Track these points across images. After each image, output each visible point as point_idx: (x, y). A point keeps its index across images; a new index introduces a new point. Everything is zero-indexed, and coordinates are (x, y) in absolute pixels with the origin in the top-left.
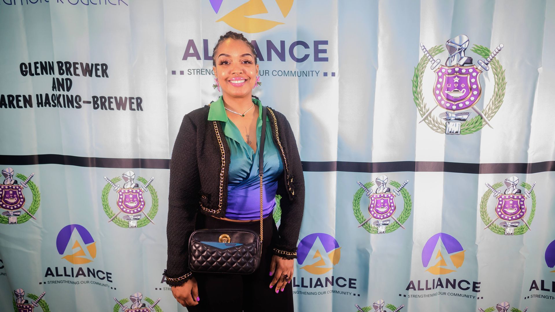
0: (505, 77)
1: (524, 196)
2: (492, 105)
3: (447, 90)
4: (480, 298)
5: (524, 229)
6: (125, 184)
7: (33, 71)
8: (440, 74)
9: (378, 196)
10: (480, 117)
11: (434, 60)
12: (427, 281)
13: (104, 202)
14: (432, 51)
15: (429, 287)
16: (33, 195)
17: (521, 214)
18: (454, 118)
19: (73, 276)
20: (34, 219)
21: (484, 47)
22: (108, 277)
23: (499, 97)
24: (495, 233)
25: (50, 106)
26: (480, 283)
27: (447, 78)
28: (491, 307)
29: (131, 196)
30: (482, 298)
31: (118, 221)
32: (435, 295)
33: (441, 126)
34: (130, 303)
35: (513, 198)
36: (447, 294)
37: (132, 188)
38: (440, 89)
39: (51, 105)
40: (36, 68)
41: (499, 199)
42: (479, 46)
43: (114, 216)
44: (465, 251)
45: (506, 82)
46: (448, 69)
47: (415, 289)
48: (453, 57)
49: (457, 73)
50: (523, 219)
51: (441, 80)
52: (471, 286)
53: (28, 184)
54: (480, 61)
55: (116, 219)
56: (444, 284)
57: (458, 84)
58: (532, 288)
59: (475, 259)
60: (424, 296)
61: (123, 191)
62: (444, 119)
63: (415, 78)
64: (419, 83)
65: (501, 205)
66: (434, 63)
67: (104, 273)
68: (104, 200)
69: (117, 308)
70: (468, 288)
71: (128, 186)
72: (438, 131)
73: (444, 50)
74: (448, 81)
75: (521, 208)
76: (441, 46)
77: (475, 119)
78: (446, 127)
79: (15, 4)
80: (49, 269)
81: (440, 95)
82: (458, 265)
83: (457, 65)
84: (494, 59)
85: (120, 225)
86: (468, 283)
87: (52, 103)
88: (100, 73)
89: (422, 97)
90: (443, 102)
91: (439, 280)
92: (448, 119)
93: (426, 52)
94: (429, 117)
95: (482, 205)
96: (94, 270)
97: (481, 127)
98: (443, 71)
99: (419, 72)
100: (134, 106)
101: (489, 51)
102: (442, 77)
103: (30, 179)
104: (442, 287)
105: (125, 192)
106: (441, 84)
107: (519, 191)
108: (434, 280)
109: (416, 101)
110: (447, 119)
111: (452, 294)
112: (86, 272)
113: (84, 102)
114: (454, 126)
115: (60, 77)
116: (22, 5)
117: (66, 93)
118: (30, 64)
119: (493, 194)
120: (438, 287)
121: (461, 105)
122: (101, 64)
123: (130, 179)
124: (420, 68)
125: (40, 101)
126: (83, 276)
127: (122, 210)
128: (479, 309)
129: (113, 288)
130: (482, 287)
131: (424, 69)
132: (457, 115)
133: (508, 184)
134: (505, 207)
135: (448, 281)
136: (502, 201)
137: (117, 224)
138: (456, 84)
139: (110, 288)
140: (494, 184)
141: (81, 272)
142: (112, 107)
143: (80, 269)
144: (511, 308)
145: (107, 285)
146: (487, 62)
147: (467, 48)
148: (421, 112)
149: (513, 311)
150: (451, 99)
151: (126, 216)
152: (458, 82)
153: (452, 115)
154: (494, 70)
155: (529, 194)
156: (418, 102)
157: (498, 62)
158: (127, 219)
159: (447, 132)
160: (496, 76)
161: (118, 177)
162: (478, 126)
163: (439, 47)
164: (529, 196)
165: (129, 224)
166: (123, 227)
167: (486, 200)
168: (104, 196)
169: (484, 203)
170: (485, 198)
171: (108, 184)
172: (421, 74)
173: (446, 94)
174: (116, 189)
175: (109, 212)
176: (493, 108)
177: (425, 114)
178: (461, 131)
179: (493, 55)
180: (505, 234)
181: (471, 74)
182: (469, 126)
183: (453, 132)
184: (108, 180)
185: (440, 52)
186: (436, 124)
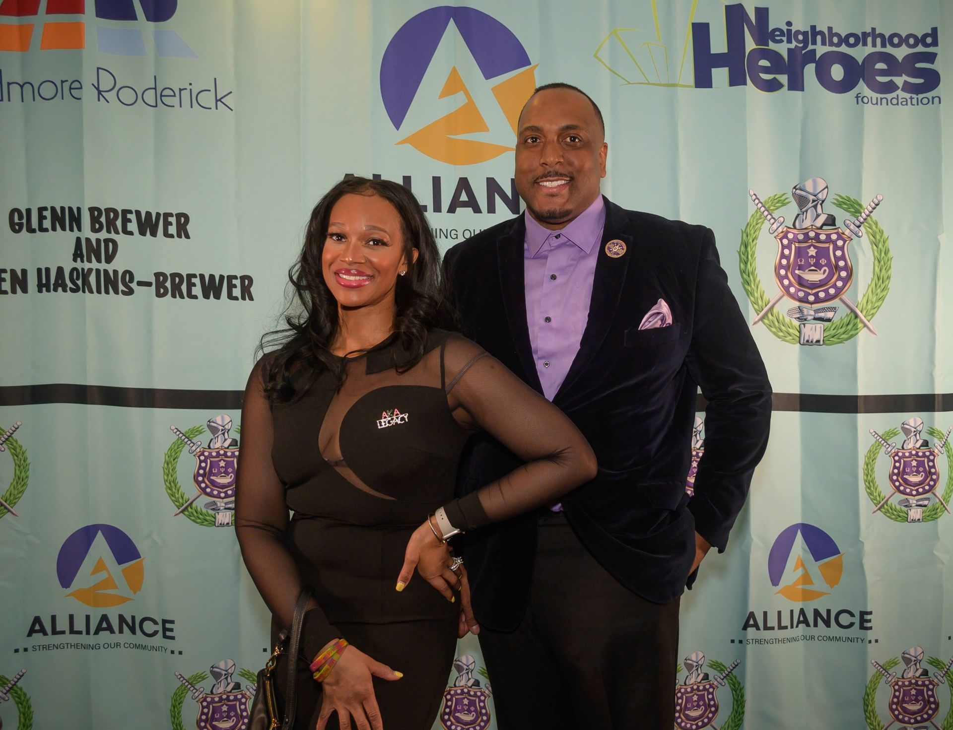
0: (888, 249)
1: (934, 452)
2: (873, 295)
3: (799, 270)
4: (873, 641)
5: (939, 510)
6: (212, 440)
7: (35, 224)
8: (785, 242)
10: (853, 316)
11: (774, 218)
12: (779, 613)
13: (168, 475)
14: (770, 203)
15: (783, 625)
16: (16, 465)
17: (932, 483)
18: (812, 317)
19: (88, 633)
20: (14, 516)
21: (852, 199)
22: (165, 630)
23: (881, 280)
24: (892, 519)
25: (65, 290)
26: (871, 613)
27: (797, 249)
28: (893, 659)
29: (222, 464)
30: (877, 641)
31: (195, 514)
32: (795, 639)
33: (791, 331)
34: (211, 680)
35: (917, 455)
36: (816, 638)
37: (226, 448)
38: (787, 268)
39: (68, 289)
40: (41, 218)
41: (894, 457)
42: (844, 196)
43: (186, 502)
44: (843, 554)
45: (892, 257)
46: (798, 234)
47: (758, 629)
48: (805, 213)
49: (813, 241)
50: (934, 491)
51: (786, 252)
52: (856, 620)
53: (7, 444)
54: (848, 222)
55: (191, 508)
56: (811, 620)
57: (815, 259)
59: (861, 566)
60: (774, 641)
61: (206, 454)
63: (743, 248)
64: (750, 256)
65: (898, 468)
66: (773, 223)
67: (155, 623)
68: (169, 471)
69: (182, 694)
70: (852, 625)
71: (218, 445)
72: (786, 339)
73: (789, 202)
74: (800, 253)
75: (930, 472)
76: (785, 194)
77: (846, 319)
78: (800, 332)
79: (9, 100)
80: (37, 620)
81: (786, 277)
82: (833, 581)
83: (812, 227)
84: (869, 218)
85: (199, 521)
86: (852, 615)
87: (70, 285)
88: (172, 230)
89: (757, 281)
90: (792, 290)
91: (802, 612)
92: (803, 319)
93: (760, 205)
94: (770, 315)
95: (867, 469)
96: (133, 619)
97: (856, 332)
98: (790, 236)
99: (748, 239)
100: (237, 292)
101: (860, 206)
102: (788, 247)
103: (12, 434)
104: (808, 625)
105: (210, 456)
106: (788, 258)
107: (926, 444)
108: (792, 612)
109: (746, 286)
110: (801, 319)
111: (825, 638)
112: (115, 624)
113: (140, 283)
114: (814, 331)
115: (93, 237)
116: (23, 101)
117: (103, 266)
118: (29, 211)
119: (883, 449)
120: (801, 625)
121: (822, 295)
122: (177, 215)
123: (222, 430)
124: (750, 231)
125: (44, 282)
126: (108, 632)
127: (204, 490)
128: (873, 661)
129: (176, 653)
130: (875, 621)
131: (758, 232)
132: (816, 311)
133: (907, 432)
134: (904, 472)
135: (817, 613)
136: (899, 461)
137: (193, 518)
138: (812, 259)
139: (169, 651)
140: (885, 431)
141: (104, 624)
142: (193, 293)
143: (104, 618)
144: (926, 658)
145: (160, 648)
146: (858, 223)
147: (825, 199)
148: (756, 306)
149: (931, 663)
150: (805, 284)
151: (211, 503)
152: (815, 255)
153: (808, 312)
154: (871, 237)
155: (942, 447)
156: (749, 288)
157: (876, 224)
158: (213, 509)
159: (802, 342)
160: (875, 247)
161: (199, 426)
162: (851, 330)
163: (781, 197)
164: (942, 452)
165: (215, 518)
166: (204, 525)
167: (873, 461)
168: (168, 464)
169: (869, 466)
170: (870, 457)
171: (178, 440)
172: (753, 241)
173: (797, 276)
174: (194, 449)
175: (177, 496)
176: (874, 300)
177: (763, 310)
178: (825, 338)
179: (867, 213)
180: (909, 521)
181: (834, 243)
182: (838, 330)
183: (812, 342)
184: (178, 433)
185: (784, 205)
186: (783, 328)
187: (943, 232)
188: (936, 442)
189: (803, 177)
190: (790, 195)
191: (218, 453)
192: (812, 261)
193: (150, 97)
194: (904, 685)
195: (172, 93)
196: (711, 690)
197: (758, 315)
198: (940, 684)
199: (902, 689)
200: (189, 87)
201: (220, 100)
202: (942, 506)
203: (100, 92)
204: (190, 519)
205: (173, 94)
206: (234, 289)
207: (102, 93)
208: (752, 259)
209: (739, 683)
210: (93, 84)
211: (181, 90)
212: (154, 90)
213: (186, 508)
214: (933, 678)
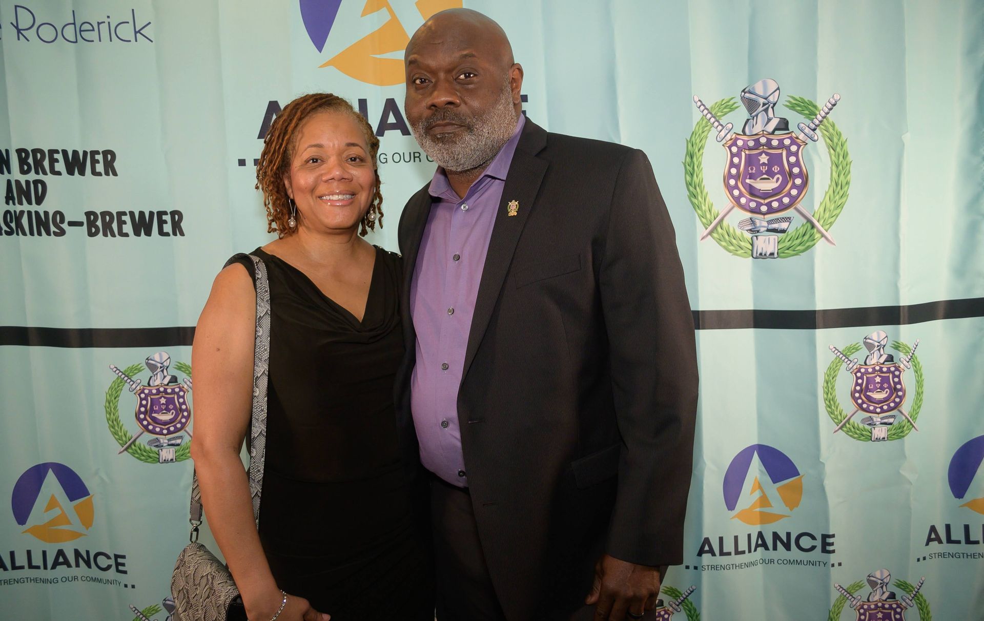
0: (847, 152)
1: (899, 367)
2: (830, 202)
3: (750, 178)
4: (836, 565)
5: (905, 428)
6: (151, 377)
8: (734, 149)
10: (809, 225)
11: (722, 125)
12: (736, 538)
13: (110, 414)
14: (717, 109)
15: (740, 549)
17: (897, 400)
18: (766, 229)
19: (45, 568)
21: (806, 100)
22: (118, 564)
23: (839, 187)
24: (854, 438)
26: (833, 536)
27: (747, 156)
28: (858, 581)
29: (163, 401)
30: (840, 564)
32: (753, 564)
33: (742, 244)
35: (881, 370)
36: (776, 562)
37: (165, 385)
38: (737, 177)
39: (3, 232)
41: (856, 374)
42: (797, 98)
43: (129, 440)
44: (803, 476)
45: (851, 160)
46: (748, 140)
47: (714, 554)
48: (755, 118)
49: (765, 147)
50: (900, 409)
51: (736, 160)
52: (818, 543)
54: (802, 125)
55: (135, 446)
56: (770, 543)
57: (766, 167)
58: (930, 540)
59: (822, 489)
60: (731, 566)
61: (146, 391)
62: (747, 230)
63: (688, 159)
64: (696, 167)
65: (861, 385)
66: (721, 131)
67: (108, 557)
68: (111, 410)
70: (813, 548)
71: (158, 382)
72: (738, 252)
73: (738, 107)
74: (750, 160)
75: (895, 389)
76: (732, 98)
77: (802, 228)
78: (752, 245)
81: (736, 187)
82: (792, 503)
83: (763, 133)
84: (825, 120)
85: (143, 458)
86: (813, 538)
87: (5, 229)
88: (100, 168)
89: (704, 193)
90: (743, 200)
91: (760, 535)
92: (755, 231)
93: (706, 112)
94: (719, 229)
95: (827, 387)
96: (88, 552)
97: (812, 243)
98: (740, 143)
99: (694, 148)
100: (168, 228)
101: (815, 107)
102: (738, 155)
104: (767, 548)
105: (150, 393)
106: (737, 167)
107: (890, 358)
108: (749, 536)
109: (693, 200)
110: (753, 231)
111: (785, 562)
112: (71, 558)
113: (71, 224)
114: (767, 243)
115: (23, 179)
117: (34, 208)
119: (844, 365)
120: (759, 549)
121: (775, 205)
122: (103, 152)
123: (161, 367)
124: (696, 140)
126: (65, 566)
127: (146, 427)
128: (837, 585)
129: (129, 586)
130: (838, 543)
131: (704, 141)
132: (769, 222)
133: (870, 347)
134: (867, 389)
135: (776, 536)
136: (861, 378)
137: (137, 455)
138: (764, 167)
139: (122, 585)
140: (845, 347)
141: (61, 559)
142: (124, 231)
143: (61, 553)
144: (893, 581)
145: (115, 581)
146: (813, 126)
147: (777, 101)
148: (704, 220)
149: (898, 586)
150: (758, 194)
151: (154, 440)
152: (767, 163)
153: (760, 223)
154: (828, 140)
155: (908, 362)
156: (696, 201)
157: (833, 126)
158: (157, 446)
159: (755, 256)
160: (832, 151)
161: (137, 364)
162: (807, 241)
163: (728, 102)
164: (909, 367)
165: (159, 455)
166: (148, 462)
167: (833, 378)
168: (109, 403)
169: (829, 384)
170: (830, 375)
171: (118, 378)
172: (699, 151)
173: (748, 185)
174: (134, 387)
175: (120, 434)
176: (832, 208)
177: (711, 223)
178: (779, 251)
179: (823, 114)
180: (873, 439)
181: (788, 148)
182: (793, 241)
183: (765, 255)
184: (117, 372)
185: (732, 110)
186: (734, 241)
187: (907, 132)
188: (902, 358)
189: (752, 79)
190: (738, 99)
191: (158, 390)
192: (764, 169)
193: (70, 32)
194: (869, 609)
195: (90, 28)
196: (666, 616)
197: (706, 229)
198: (908, 607)
199: (867, 613)
200: (107, 20)
201: (139, 32)
202: (909, 423)
203: (19, 31)
204: (134, 456)
205: (92, 29)
206: (164, 225)
207: (22, 31)
208: (698, 170)
209: (695, 610)
210: (12, 23)
211: (99, 24)
212: (73, 26)
213: (130, 446)
214: (900, 601)
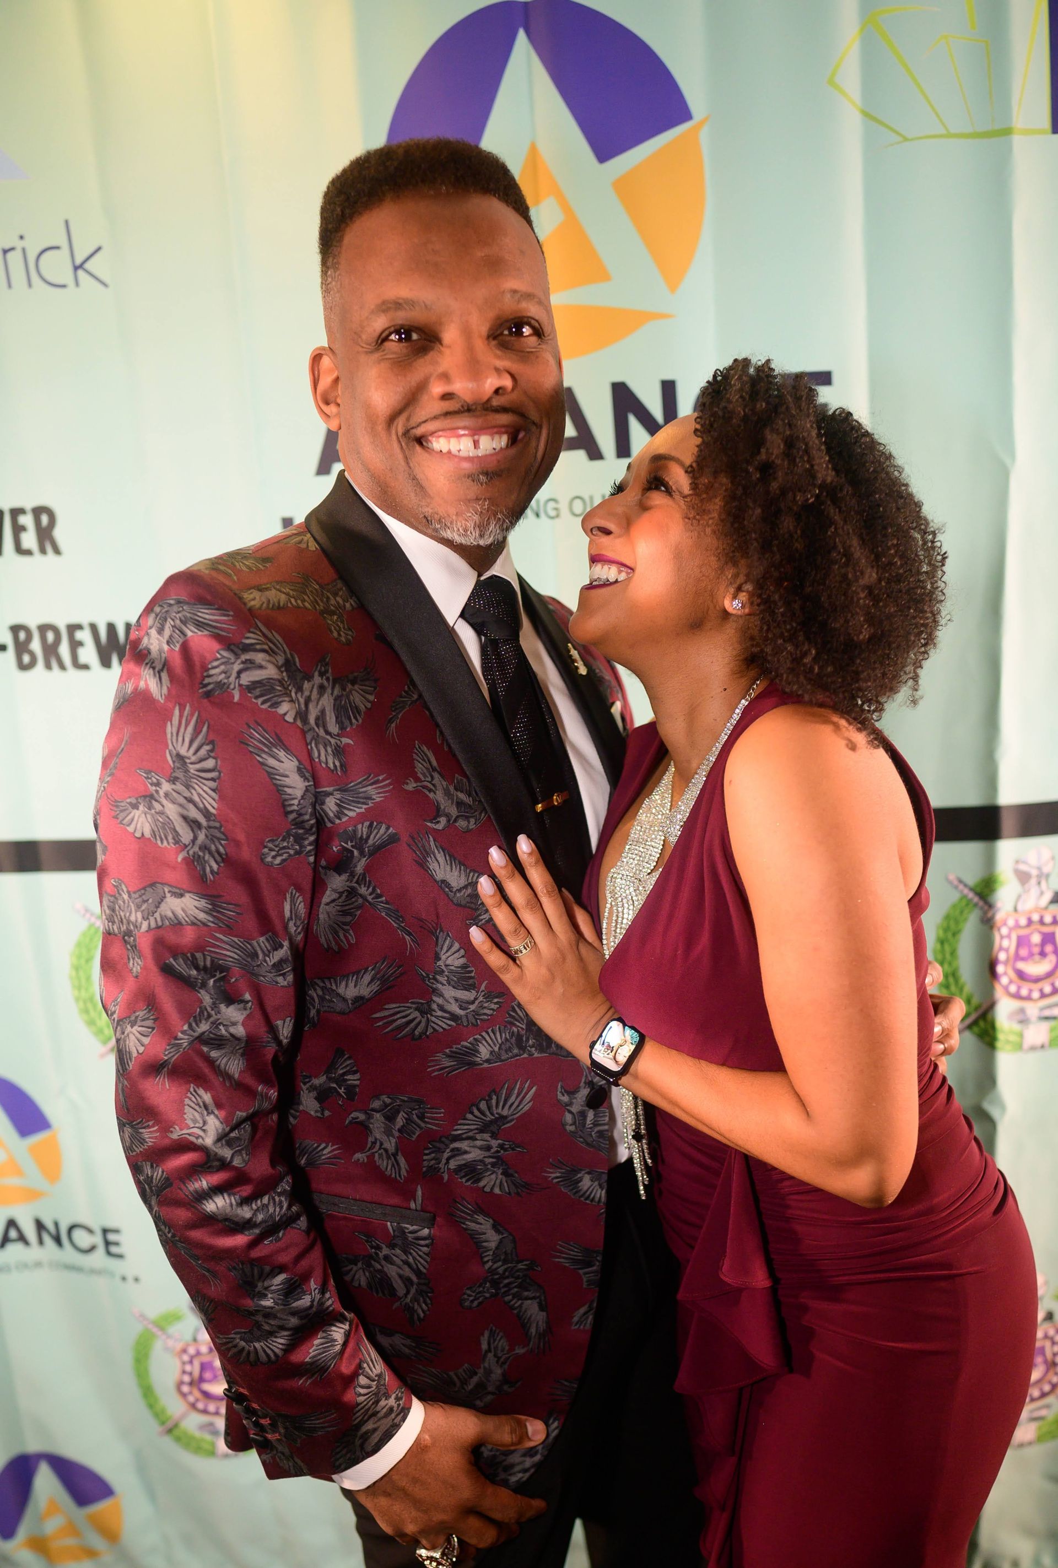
9: (1023, 922)
13: (80, 990)
22: (107, 1243)
67: (90, 1231)
68: (78, 985)
69: (147, 1341)
88: (29, 540)
96: (56, 1225)
112: (30, 1231)
122: (33, 510)
129: (130, 1280)
139: (118, 1277)
141: (12, 1233)
142: (82, 660)
143: (12, 1223)
145: (104, 1271)
168: (77, 971)
171: (87, 930)
175: (99, 1024)
184: (88, 915)
200: (19, 244)
201: (81, 266)
211: (5, 252)
